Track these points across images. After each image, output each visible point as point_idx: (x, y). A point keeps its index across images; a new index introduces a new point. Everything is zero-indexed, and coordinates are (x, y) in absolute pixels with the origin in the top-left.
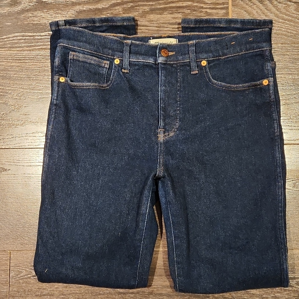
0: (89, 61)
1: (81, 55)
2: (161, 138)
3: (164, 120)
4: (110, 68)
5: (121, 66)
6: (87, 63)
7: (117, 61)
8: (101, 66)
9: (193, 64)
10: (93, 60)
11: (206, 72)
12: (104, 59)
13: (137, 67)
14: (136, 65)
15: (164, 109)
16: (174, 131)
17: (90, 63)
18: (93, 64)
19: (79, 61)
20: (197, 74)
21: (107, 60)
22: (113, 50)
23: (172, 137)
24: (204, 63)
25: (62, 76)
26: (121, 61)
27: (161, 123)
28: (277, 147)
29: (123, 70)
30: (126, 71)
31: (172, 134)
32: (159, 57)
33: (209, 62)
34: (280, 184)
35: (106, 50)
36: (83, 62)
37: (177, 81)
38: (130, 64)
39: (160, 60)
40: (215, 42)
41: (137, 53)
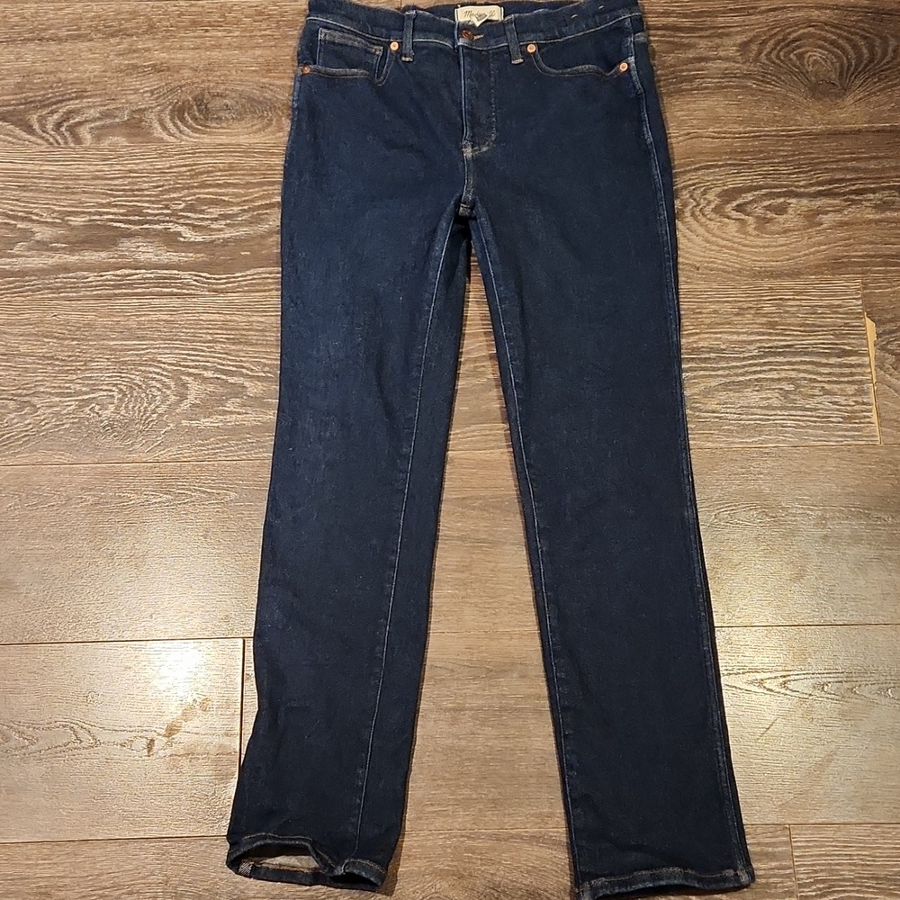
0: (350, 43)
1: (338, 34)
2: (468, 152)
3: (472, 128)
4: (384, 56)
5: (400, 53)
6: (346, 45)
7: (394, 46)
8: (369, 52)
9: (514, 48)
10: (358, 42)
11: (537, 62)
12: (374, 44)
13: (425, 52)
14: (423, 48)
15: (472, 114)
16: (488, 145)
17: (352, 47)
18: (357, 48)
19: (334, 43)
20: (520, 63)
21: (378, 45)
22: (388, 28)
23: (486, 152)
24: (532, 49)
25: (306, 64)
26: (401, 44)
27: (468, 133)
28: (652, 161)
29: (403, 59)
30: (407, 59)
31: (485, 149)
32: (458, 38)
33: (539, 47)
34: (662, 217)
35: (376, 30)
36: (339, 44)
37: (490, 75)
38: (415, 47)
39: (461, 42)
40: (545, 15)
41: (425, 31)
